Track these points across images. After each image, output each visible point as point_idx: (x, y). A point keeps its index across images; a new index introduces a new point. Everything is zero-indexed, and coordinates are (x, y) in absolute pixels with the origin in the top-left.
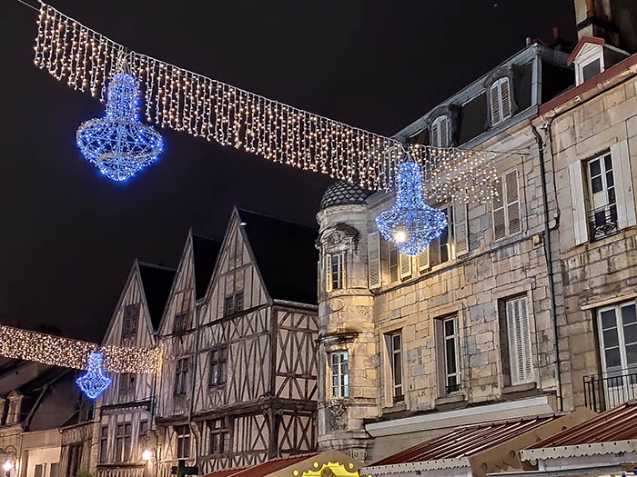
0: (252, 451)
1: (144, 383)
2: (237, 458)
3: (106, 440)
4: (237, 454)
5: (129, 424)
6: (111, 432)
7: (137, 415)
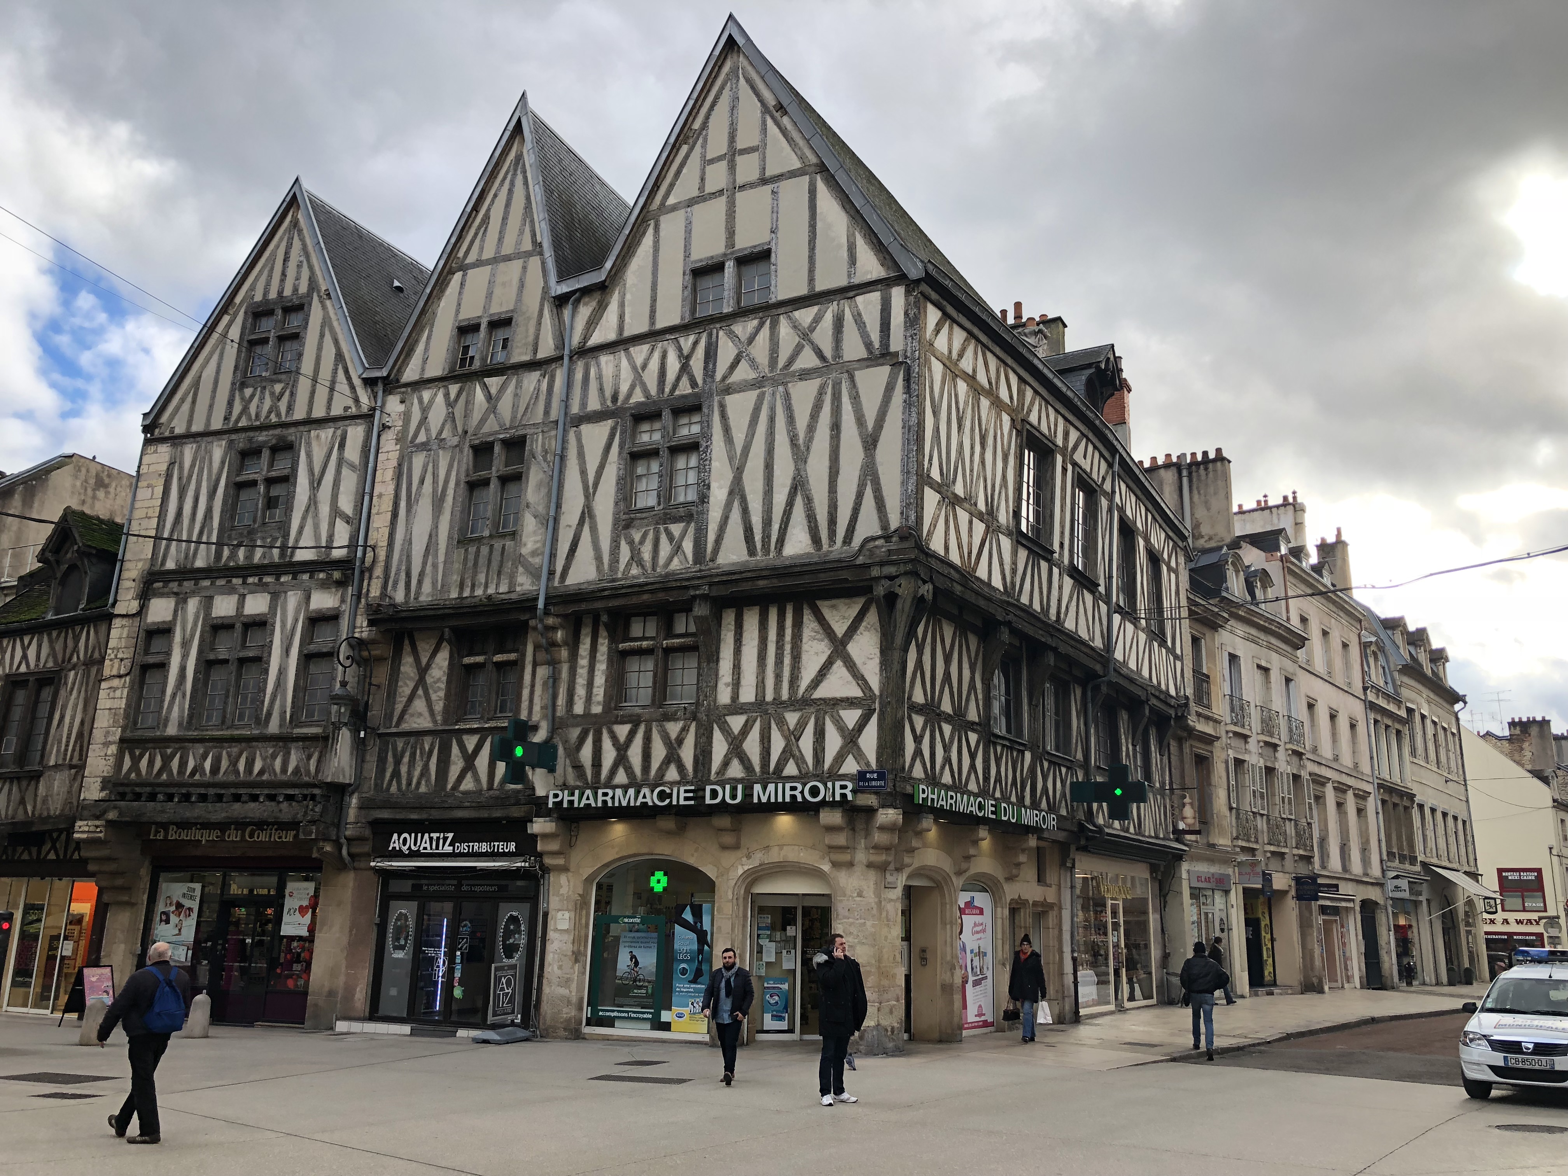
0: (803, 703)
1: (325, 509)
2: (736, 723)
3: (163, 666)
4: (736, 708)
5: (260, 624)
6: (186, 645)
7: (293, 599)
